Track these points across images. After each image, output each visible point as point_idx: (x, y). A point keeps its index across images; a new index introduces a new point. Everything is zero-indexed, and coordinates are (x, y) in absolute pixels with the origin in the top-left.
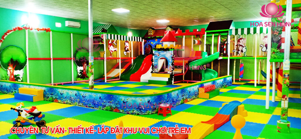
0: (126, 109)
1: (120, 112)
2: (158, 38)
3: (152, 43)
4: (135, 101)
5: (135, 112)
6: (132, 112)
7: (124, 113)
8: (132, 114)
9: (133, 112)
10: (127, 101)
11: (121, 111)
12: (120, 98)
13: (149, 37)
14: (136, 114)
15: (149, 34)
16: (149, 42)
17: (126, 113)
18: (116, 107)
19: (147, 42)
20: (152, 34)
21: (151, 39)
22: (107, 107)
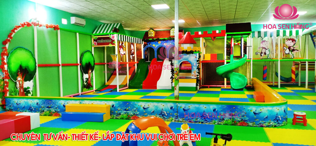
0: (259, 121)
1: (248, 126)
2: (161, 40)
3: (154, 45)
4: (271, 111)
5: (271, 124)
6: (267, 124)
7: (255, 126)
8: (268, 126)
9: (269, 124)
10: (261, 111)
11: (251, 124)
12: (249, 108)
13: (151, 39)
14: (272, 126)
15: (150, 35)
16: (150, 44)
17: (258, 126)
18: (241, 120)
19: (147, 45)
20: (153, 35)
21: (153, 41)
22: (227, 121)
